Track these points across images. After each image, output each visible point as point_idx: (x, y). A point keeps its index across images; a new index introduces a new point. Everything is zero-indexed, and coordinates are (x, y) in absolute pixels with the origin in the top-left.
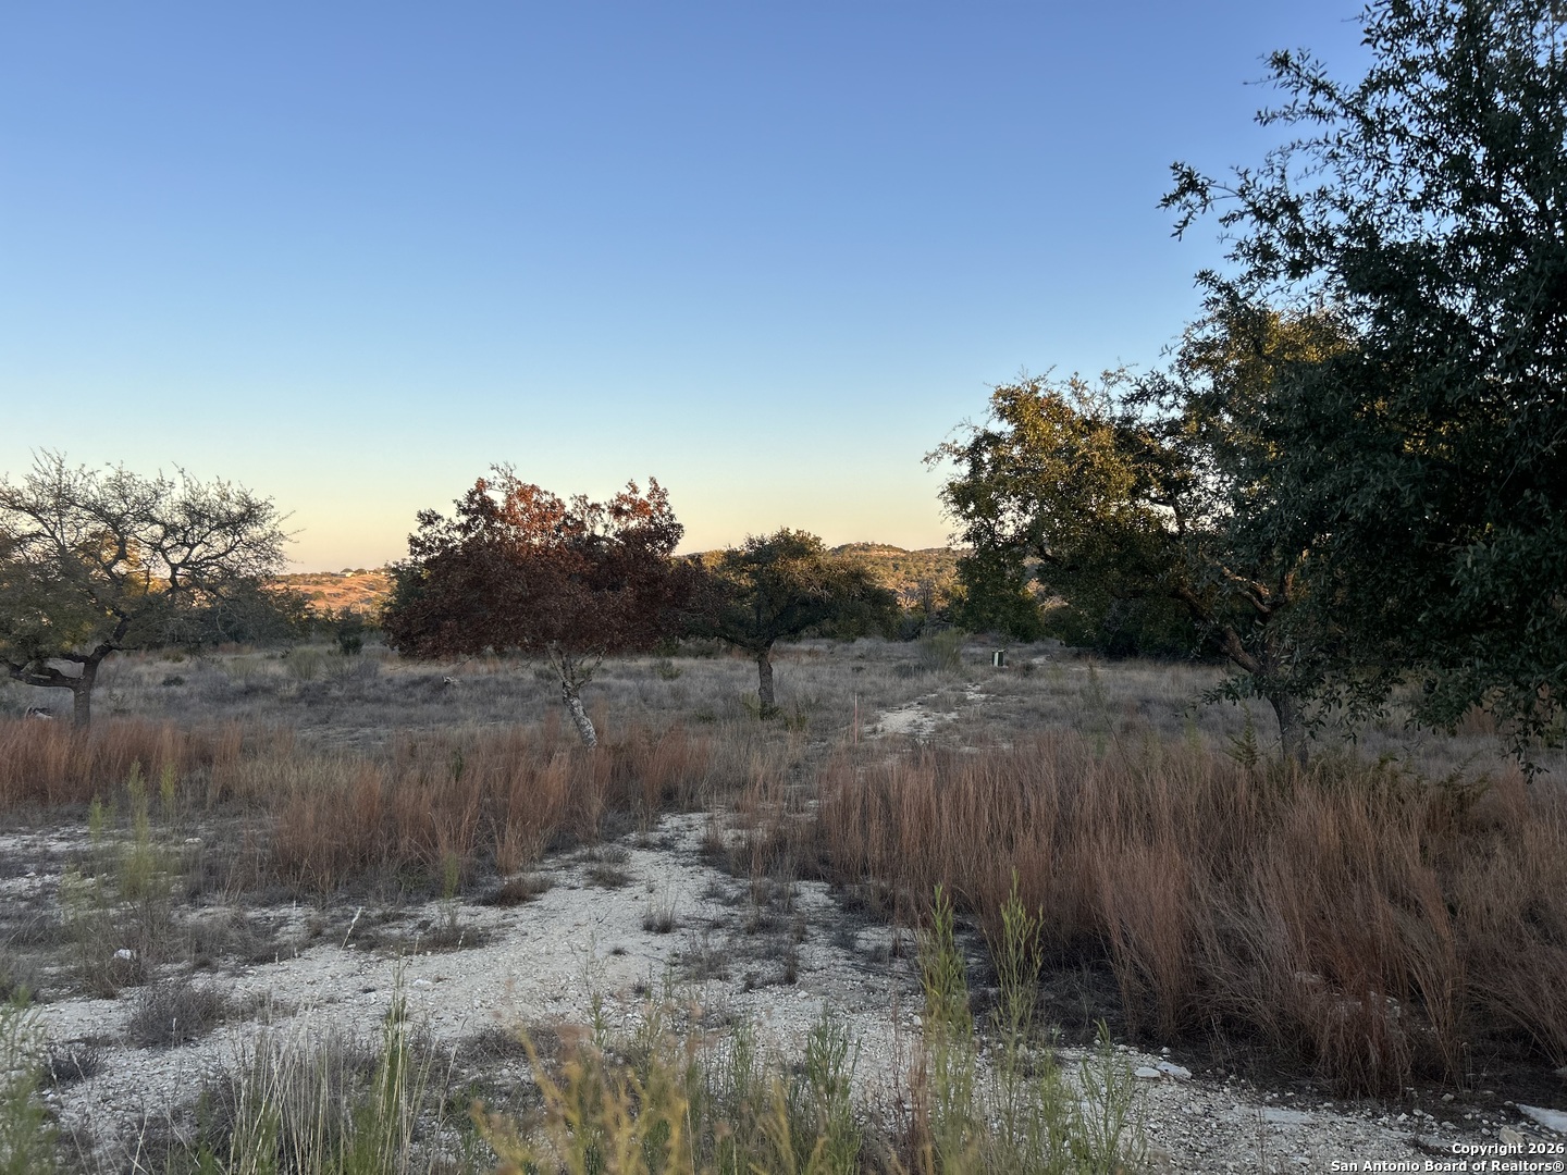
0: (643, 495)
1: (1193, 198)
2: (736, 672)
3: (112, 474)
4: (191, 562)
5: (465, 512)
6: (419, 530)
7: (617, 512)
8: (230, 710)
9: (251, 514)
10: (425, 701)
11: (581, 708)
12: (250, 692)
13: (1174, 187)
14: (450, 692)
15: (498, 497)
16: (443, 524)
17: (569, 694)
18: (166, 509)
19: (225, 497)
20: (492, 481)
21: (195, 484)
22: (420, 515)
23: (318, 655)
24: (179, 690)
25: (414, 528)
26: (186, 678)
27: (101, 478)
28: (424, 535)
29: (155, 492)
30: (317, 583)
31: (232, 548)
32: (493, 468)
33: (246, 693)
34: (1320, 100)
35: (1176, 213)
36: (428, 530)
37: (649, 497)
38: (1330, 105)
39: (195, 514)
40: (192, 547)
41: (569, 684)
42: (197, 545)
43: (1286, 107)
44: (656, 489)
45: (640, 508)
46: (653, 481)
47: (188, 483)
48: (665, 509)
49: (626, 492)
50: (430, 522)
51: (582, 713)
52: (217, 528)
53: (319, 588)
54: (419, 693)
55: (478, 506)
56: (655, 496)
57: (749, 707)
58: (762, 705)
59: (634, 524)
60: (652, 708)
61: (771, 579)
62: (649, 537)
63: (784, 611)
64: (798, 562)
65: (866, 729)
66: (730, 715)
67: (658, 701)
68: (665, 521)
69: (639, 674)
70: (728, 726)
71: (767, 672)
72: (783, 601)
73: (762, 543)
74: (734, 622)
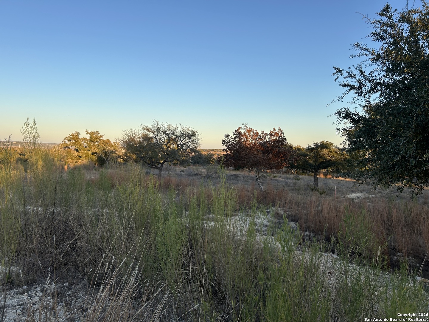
0: (277, 131)
1: (339, 73)
2: (306, 179)
3: (168, 125)
4: (181, 144)
5: (235, 134)
6: (225, 138)
7: (271, 135)
8: (191, 178)
9: (193, 134)
10: (233, 179)
11: (260, 182)
12: (196, 174)
13: (335, 71)
14: (239, 178)
15: (242, 131)
16: (230, 137)
17: (257, 178)
18: (177, 133)
19: (188, 130)
20: (243, 127)
21: (183, 127)
22: (225, 135)
23: (213, 168)
24: (183, 173)
25: (224, 138)
26: (185, 171)
27: (165, 126)
28: (226, 140)
29: (176, 129)
30: (220, 152)
31: (189, 141)
32: (243, 124)
33: (196, 175)
34: (366, 52)
35: (335, 77)
36: (226, 138)
38: (368, 53)
39: (182, 134)
40: (182, 141)
41: (257, 176)
42: (183, 140)
43: (358, 54)
44: (280, 130)
45: (276, 134)
46: (279, 128)
47: (182, 127)
48: (282, 135)
49: (272, 130)
50: (227, 137)
51: (260, 183)
52: (187, 137)
53: (221, 153)
54: (232, 178)
55: (238, 134)
56: (280, 132)
57: (310, 188)
58: (314, 188)
59: (274, 138)
60: (286, 186)
61: (318, 154)
62: (278, 141)
63: (322, 163)
64: (325, 150)
65: (343, 196)
66: (306, 190)
67: (289, 185)
68: (282, 138)
69: (290, 179)
70: (303, 192)
71: (316, 179)
72: (321, 160)
73: (318, 144)
74: (308, 165)
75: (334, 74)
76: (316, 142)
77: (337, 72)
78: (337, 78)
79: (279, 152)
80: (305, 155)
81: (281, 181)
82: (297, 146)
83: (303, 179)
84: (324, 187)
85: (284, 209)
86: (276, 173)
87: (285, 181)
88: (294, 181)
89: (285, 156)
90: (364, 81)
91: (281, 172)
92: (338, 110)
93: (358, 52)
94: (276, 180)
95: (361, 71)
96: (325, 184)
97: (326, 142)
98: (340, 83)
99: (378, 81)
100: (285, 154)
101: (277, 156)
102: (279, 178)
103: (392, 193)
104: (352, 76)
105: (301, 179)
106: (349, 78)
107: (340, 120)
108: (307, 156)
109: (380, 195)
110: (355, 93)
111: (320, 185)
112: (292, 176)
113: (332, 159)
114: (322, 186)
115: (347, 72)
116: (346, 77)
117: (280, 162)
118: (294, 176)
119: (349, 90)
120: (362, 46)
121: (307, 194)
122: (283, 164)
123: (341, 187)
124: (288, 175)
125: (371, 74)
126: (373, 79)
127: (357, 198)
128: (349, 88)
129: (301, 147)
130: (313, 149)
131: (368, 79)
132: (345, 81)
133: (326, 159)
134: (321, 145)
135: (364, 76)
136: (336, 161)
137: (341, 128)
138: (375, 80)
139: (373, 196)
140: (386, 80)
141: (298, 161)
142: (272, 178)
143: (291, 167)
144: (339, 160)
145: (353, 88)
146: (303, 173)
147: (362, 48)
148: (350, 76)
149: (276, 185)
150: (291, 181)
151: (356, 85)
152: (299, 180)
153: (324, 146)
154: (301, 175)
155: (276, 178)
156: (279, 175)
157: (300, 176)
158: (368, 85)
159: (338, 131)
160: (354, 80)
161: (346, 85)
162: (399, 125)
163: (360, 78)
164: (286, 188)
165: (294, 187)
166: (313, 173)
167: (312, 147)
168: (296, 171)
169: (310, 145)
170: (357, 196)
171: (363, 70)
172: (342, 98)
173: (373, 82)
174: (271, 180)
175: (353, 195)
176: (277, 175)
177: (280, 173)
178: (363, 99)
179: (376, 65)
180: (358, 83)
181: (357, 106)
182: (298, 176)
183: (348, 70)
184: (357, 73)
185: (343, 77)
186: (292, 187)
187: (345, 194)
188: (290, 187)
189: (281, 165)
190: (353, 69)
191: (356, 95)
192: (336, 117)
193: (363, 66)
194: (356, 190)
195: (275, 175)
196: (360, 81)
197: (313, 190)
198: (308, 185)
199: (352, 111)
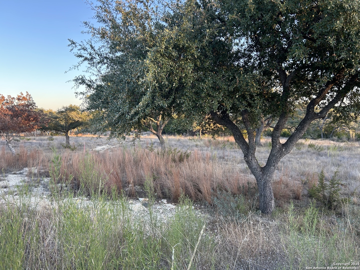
0: (25, 95)
1: (74, 45)
2: (60, 138)
7: (19, 99)
13: (70, 43)
17: (8, 143)
35: (70, 48)
37: (27, 96)
41: (8, 140)
43: (87, 31)
44: (28, 94)
45: (24, 98)
46: (27, 92)
48: (31, 99)
49: (20, 95)
51: (12, 147)
56: (28, 96)
57: (63, 146)
58: (67, 145)
59: (23, 102)
60: (41, 147)
61: (67, 116)
62: (28, 106)
63: (71, 124)
64: (73, 112)
65: (91, 150)
66: (59, 148)
67: (43, 146)
68: (31, 102)
69: (44, 140)
70: (57, 150)
71: (68, 138)
72: (71, 121)
73: (67, 108)
74: (59, 126)
75: (69, 45)
76: (65, 106)
77: (72, 44)
78: (72, 50)
79: (28, 116)
80: (56, 118)
81: (35, 143)
82: (49, 110)
83: (56, 139)
84: (75, 144)
85: (38, 167)
86: (30, 136)
87: (39, 143)
88: (48, 141)
89: (36, 119)
90: (94, 54)
91: (35, 134)
92: (76, 77)
93: (88, 29)
94: (30, 143)
95: (91, 46)
96: (76, 142)
97: (73, 106)
98: (74, 54)
99: (105, 55)
100: (35, 117)
101: (28, 119)
102: (33, 140)
103: (127, 143)
104: (85, 49)
105: (55, 140)
106: (82, 51)
107: (77, 85)
108: (58, 118)
109: (118, 145)
110: (89, 63)
111: (71, 143)
112: (46, 137)
113: (80, 120)
114: (73, 143)
115: (80, 45)
116: (80, 50)
117: (31, 125)
118: (48, 137)
119: (83, 60)
120: (90, 25)
121: (60, 151)
122: (35, 127)
123: (90, 142)
124: (42, 137)
125: (99, 49)
126: (101, 54)
127: (102, 150)
128: (83, 59)
129: (53, 111)
130: (63, 112)
131: (97, 53)
132: (79, 52)
133: (74, 120)
134: (69, 108)
135: (94, 50)
136: (83, 121)
137: (79, 92)
138: (103, 55)
139: (114, 147)
140: (111, 55)
141: (50, 123)
142: (26, 141)
143: (44, 129)
144: (86, 120)
145: (86, 59)
146: (57, 134)
147: (90, 26)
148: (83, 49)
149: (29, 147)
150: (45, 142)
151: (89, 57)
152: (53, 140)
153: (72, 109)
154: (55, 135)
155: (30, 141)
156: (33, 137)
157: (54, 137)
158: (98, 58)
159: (77, 95)
160: (86, 52)
161: (80, 56)
162: (117, 89)
163: (91, 51)
164: (40, 149)
165: (48, 147)
166: (65, 133)
167: (61, 110)
168: (50, 133)
169: (60, 108)
170: (102, 149)
171: (93, 45)
172: (77, 67)
173: (101, 56)
174: (25, 142)
175: (99, 148)
176: (31, 137)
177: (35, 136)
178: (95, 69)
179: (102, 42)
180: (90, 55)
181: (91, 74)
182: (52, 137)
183: (81, 44)
184: (88, 47)
185: (77, 49)
186: (46, 148)
187: (93, 148)
188: (44, 148)
189: (33, 127)
190: (85, 44)
191: (89, 66)
192: (74, 82)
193: (93, 42)
194: (101, 143)
195: (28, 138)
196: (91, 54)
197: (65, 147)
198: (61, 144)
199: (87, 78)
